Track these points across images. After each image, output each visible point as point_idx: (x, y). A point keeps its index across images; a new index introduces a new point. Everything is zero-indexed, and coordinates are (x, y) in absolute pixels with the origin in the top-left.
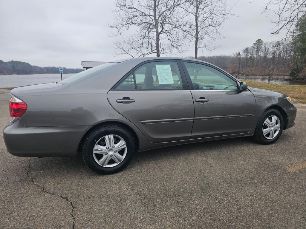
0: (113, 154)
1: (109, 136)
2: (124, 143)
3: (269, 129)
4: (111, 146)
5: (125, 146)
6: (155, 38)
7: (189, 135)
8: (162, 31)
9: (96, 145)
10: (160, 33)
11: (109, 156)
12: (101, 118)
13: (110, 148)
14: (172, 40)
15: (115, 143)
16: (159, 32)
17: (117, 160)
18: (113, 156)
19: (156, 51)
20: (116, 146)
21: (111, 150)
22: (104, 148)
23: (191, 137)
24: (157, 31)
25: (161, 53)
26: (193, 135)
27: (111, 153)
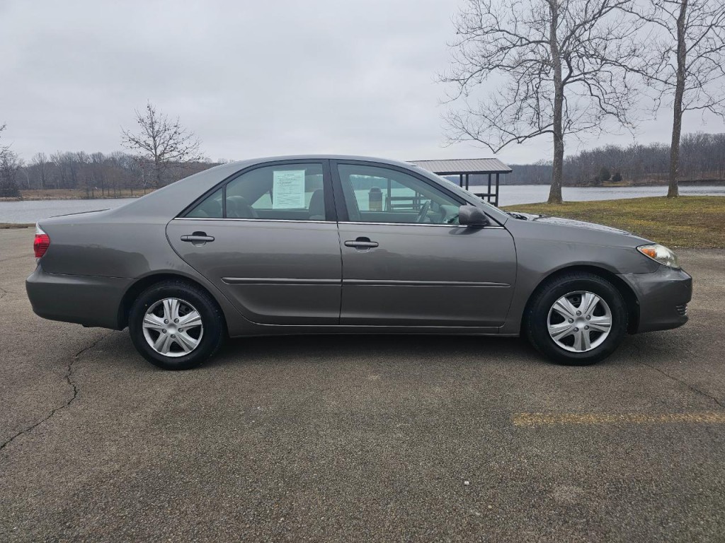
0: (177, 333)
1: (170, 300)
2: (199, 316)
3: (569, 324)
4: (173, 319)
5: (200, 322)
6: (553, 96)
7: (336, 315)
8: (569, 76)
9: (149, 313)
10: (565, 83)
11: (169, 336)
12: (155, 266)
13: (171, 321)
14: (602, 98)
15: (181, 315)
16: (563, 79)
17: (184, 347)
18: (177, 337)
19: (552, 128)
20: (182, 319)
21: (172, 326)
22: (161, 320)
23: (339, 321)
24: (557, 78)
25: (567, 131)
26: (343, 315)
27: (172, 331)
